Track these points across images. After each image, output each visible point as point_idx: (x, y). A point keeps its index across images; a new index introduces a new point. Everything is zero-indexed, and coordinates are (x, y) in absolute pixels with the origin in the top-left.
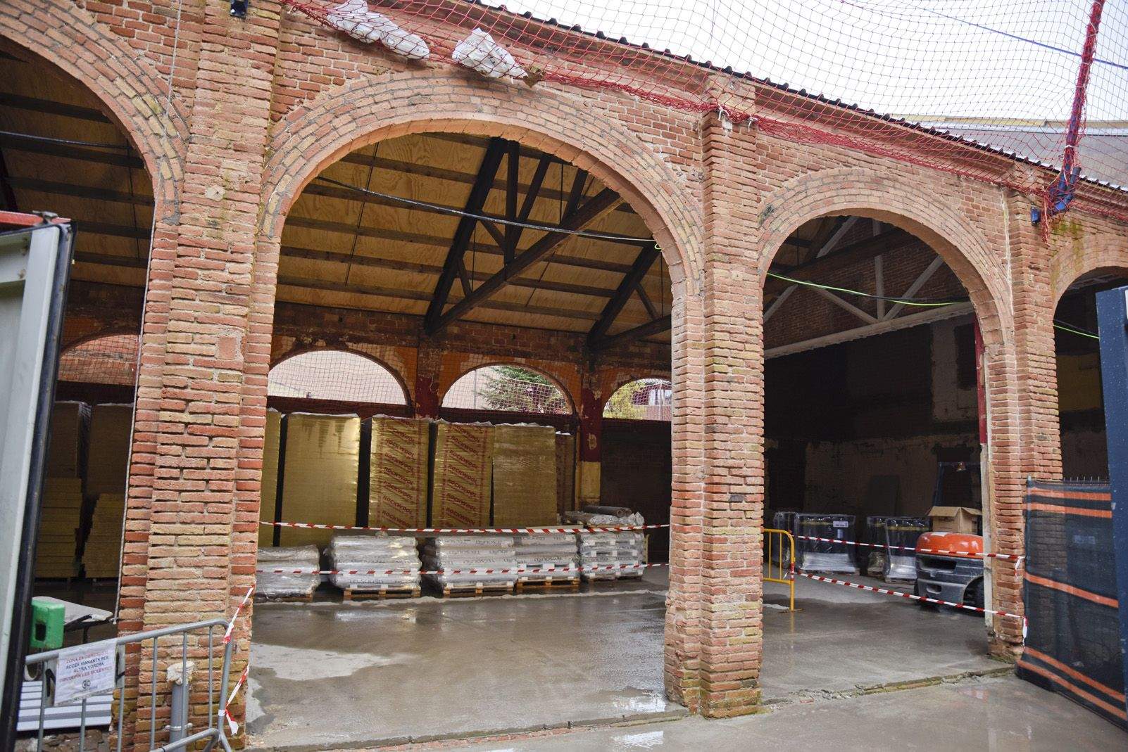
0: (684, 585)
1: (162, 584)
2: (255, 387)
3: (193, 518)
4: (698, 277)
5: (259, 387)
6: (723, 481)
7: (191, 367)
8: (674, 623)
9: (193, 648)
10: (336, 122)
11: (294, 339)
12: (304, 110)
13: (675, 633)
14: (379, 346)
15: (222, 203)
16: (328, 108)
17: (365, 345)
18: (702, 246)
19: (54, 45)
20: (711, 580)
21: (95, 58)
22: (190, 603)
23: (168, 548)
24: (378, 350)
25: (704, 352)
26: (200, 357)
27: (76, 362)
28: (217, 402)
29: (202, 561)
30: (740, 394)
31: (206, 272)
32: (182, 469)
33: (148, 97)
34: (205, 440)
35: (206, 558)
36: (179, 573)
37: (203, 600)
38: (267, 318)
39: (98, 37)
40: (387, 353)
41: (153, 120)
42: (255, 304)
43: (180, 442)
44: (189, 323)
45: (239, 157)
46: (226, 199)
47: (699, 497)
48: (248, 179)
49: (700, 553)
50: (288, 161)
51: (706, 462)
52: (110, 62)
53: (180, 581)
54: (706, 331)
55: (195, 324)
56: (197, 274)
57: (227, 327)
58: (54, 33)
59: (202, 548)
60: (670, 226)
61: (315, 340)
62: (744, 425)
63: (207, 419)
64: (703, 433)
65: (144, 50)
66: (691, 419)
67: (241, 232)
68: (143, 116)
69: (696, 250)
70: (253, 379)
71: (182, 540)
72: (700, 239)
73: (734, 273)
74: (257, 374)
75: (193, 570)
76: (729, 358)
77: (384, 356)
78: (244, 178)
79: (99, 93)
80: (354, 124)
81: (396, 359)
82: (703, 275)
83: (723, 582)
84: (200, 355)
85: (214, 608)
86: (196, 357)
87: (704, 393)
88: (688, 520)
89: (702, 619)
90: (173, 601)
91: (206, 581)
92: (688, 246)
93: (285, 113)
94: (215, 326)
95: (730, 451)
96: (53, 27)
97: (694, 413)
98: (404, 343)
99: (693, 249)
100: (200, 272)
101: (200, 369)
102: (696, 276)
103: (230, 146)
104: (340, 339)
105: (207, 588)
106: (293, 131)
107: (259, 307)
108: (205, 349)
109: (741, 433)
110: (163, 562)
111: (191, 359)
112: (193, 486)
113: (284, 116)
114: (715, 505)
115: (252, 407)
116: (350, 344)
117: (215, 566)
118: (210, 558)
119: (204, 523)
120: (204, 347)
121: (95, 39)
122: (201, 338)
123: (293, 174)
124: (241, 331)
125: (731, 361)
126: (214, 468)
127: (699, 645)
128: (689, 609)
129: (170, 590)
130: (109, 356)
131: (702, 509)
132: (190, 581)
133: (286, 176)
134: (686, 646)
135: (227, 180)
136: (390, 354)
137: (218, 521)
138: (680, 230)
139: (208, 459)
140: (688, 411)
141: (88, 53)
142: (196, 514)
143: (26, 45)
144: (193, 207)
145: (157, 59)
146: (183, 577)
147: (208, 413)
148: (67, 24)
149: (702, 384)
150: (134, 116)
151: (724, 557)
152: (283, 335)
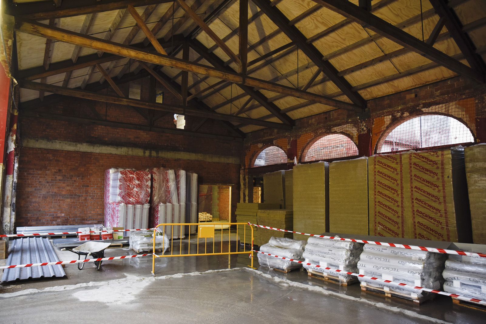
11: (391, 116)
14: (444, 105)
17: (434, 107)
24: (444, 107)
27: (328, 152)
40: (450, 108)
61: (403, 114)
77: (448, 110)
81: (457, 110)
98: (464, 97)
104: (417, 108)
116: (423, 109)
130: (338, 147)
136: (453, 107)
152: (384, 116)
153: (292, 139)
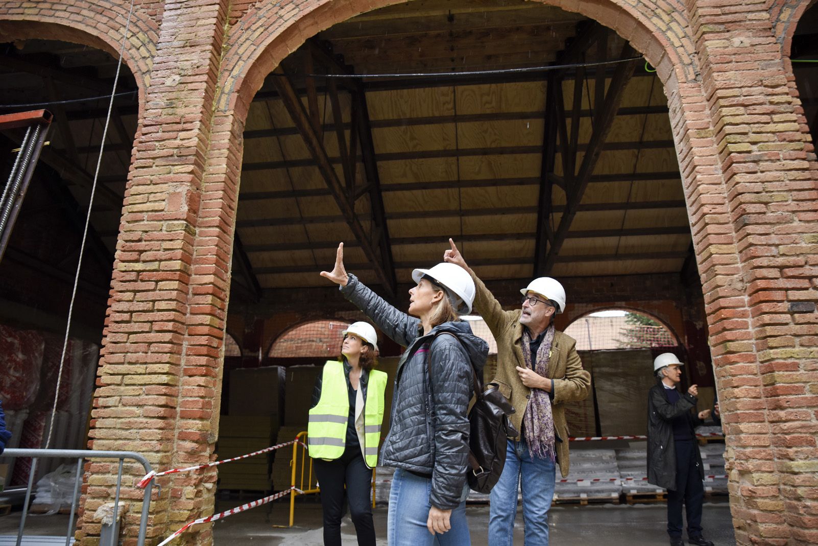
0: (742, 436)
1: (109, 422)
2: (207, 238)
3: (137, 358)
4: (690, 62)
5: (210, 238)
6: (773, 286)
7: (145, 222)
8: (739, 494)
9: (130, 489)
10: (282, 12)
12: (255, 11)
13: (744, 509)
15: (177, 87)
16: (274, 3)
18: (689, 31)
19: (84, 19)
20: (782, 425)
21: (108, 19)
22: (131, 442)
23: (116, 387)
25: (714, 139)
26: (154, 213)
28: (165, 250)
29: (143, 400)
30: (778, 174)
31: (161, 143)
32: (132, 312)
33: (140, 35)
34: (152, 285)
35: (147, 397)
36: (122, 412)
37: (141, 439)
38: (219, 177)
39: (111, 5)
41: (142, 49)
42: (210, 167)
43: (131, 289)
44: (146, 186)
45: (193, 50)
46: (181, 83)
47: (744, 315)
48: (198, 65)
49: (760, 389)
50: (240, 51)
51: (743, 267)
52: (117, 19)
53: (123, 420)
54: (712, 115)
55: (152, 186)
56: (155, 145)
57: (175, 184)
58: (85, 12)
59: (144, 388)
60: (642, 19)
62: (794, 212)
63: (155, 265)
64: (734, 234)
65: (140, 4)
66: (712, 219)
67: (191, 106)
68: (136, 48)
69: (681, 35)
70: (205, 231)
71: (127, 380)
72: (684, 24)
73: (736, 41)
74: (210, 227)
75: (135, 409)
76: (751, 134)
78: (195, 64)
79: (108, 41)
80: (297, 10)
82: (696, 58)
83: (802, 427)
84: (152, 211)
85: (151, 448)
86: (150, 213)
87: (724, 186)
88: (732, 346)
89: (782, 487)
90: (116, 440)
91: (145, 420)
92: (669, 34)
93: (240, 17)
94: (167, 185)
95: (777, 246)
96: (84, 9)
97: (713, 211)
99: (676, 35)
100: (157, 144)
101: (152, 222)
102: (687, 60)
103: (188, 44)
105: (145, 428)
106: (246, 27)
107: (214, 170)
108: (157, 206)
109: (791, 221)
110: (111, 401)
111: (145, 216)
112: (139, 328)
113: (239, 20)
114: (767, 318)
115: (204, 257)
117: (153, 405)
118: (150, 397)
119: (146, 363)
120: (157, 204)
121: (109, 7)
122: (154, 197)
123: (245, 59)
124: (186, 185)
125: (753, 137)
126: (159, 310)
127: (785, 527)
128: (757, 471)
129: (114, 428)
131: (751, 329)
132: (131, 420)
133: (240, 62)
134: (762, 527)
135: (182, 69)
137: (158, 360)
138: (655, 20)
139: (154, 301)
140: (706, 209)
141: (104, 18)
142: (141, 354)
143: (68, 25)
144: (156, 95)
145: (148, 8)
146: (125, 415)
147: (156, 260)
148: (94, 4)
149: (719, 175)
150: (130, 49)
151: (799, 391)
153: (256, 318)
